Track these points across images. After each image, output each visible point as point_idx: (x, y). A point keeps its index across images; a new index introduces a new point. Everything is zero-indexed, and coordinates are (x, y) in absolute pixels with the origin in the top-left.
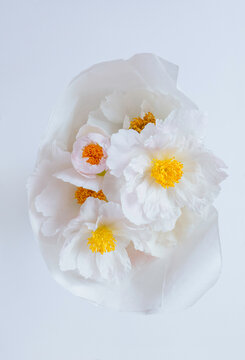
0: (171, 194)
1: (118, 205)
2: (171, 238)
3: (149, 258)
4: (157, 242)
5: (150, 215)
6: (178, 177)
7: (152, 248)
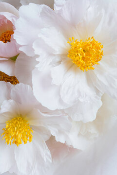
0: (90, 80)
1: (29, 86)
2: (93, 130)
3: (72, 150)
4: (79, 135)
5: (68, 99)
6: (98, 58)
7: (73, 139)
